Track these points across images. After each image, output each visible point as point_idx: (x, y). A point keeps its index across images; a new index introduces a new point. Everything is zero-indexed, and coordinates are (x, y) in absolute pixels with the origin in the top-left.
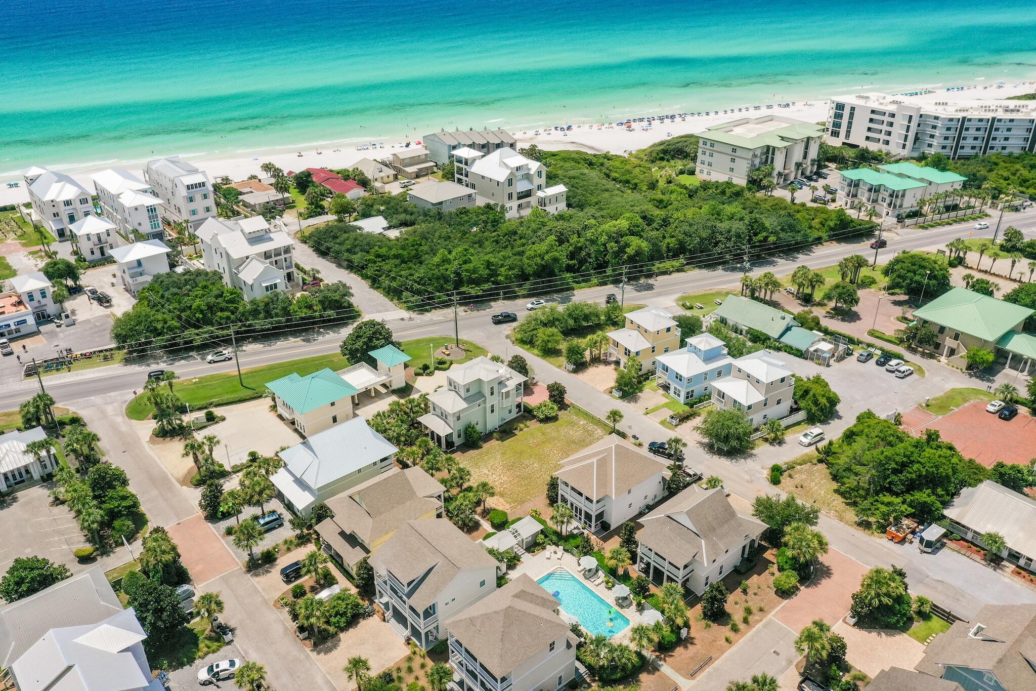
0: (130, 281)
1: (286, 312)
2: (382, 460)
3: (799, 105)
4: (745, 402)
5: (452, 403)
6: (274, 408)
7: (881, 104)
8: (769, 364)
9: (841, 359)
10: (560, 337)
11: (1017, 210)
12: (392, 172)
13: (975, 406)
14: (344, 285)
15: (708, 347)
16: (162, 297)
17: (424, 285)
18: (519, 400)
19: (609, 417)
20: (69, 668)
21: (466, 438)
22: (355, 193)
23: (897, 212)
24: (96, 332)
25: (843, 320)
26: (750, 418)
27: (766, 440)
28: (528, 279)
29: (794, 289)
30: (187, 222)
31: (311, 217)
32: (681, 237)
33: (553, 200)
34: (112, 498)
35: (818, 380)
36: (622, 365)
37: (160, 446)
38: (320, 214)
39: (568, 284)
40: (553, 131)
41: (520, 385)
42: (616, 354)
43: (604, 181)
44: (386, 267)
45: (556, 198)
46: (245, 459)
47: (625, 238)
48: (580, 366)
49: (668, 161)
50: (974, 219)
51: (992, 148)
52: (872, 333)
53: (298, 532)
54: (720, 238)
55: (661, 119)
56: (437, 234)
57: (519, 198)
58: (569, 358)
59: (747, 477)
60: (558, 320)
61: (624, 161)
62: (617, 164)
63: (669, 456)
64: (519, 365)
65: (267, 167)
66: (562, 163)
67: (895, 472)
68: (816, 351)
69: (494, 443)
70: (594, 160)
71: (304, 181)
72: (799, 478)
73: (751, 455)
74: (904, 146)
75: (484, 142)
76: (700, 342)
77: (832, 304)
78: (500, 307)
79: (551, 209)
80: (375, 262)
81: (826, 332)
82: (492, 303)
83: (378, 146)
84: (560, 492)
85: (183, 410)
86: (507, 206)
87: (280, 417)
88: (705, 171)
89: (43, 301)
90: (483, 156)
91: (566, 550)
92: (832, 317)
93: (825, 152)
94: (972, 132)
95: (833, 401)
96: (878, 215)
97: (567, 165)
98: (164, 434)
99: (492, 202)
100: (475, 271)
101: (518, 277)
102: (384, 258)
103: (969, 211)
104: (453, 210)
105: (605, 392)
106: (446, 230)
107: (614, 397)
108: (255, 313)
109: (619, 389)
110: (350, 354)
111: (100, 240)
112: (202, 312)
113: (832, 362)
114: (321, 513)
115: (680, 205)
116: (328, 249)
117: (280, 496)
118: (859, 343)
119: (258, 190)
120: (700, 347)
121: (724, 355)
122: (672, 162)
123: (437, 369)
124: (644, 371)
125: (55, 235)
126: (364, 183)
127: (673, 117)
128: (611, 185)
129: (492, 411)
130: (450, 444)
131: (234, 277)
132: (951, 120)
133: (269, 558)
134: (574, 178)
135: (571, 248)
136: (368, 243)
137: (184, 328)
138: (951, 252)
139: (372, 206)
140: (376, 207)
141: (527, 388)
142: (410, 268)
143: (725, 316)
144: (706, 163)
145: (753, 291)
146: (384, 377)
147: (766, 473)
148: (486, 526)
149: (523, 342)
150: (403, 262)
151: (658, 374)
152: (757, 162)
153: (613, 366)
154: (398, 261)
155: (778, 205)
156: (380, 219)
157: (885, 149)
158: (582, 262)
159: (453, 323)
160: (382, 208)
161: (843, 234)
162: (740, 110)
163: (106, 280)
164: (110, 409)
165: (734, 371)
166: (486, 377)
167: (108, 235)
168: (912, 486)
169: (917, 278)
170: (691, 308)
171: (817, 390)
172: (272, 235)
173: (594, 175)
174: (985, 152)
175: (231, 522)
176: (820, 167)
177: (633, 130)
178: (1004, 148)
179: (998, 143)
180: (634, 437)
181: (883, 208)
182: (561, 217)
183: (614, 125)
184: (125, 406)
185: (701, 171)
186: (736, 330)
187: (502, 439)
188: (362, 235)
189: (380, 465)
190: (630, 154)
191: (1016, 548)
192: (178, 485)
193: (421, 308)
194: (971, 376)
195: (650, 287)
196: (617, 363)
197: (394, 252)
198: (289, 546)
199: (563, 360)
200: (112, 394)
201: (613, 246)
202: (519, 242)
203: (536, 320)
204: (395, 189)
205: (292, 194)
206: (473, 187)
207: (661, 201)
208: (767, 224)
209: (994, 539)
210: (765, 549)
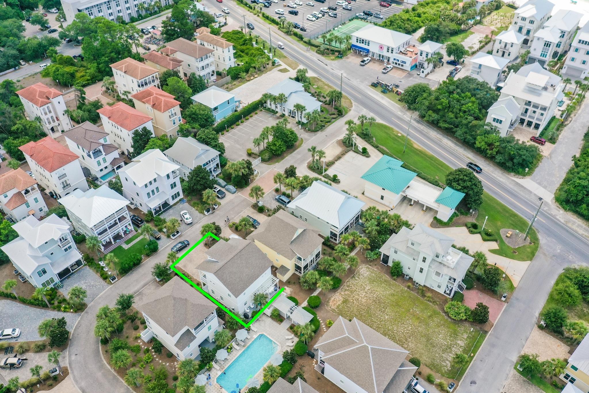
37: (336, 145)
111: (505, 47)
129: (421, 271)
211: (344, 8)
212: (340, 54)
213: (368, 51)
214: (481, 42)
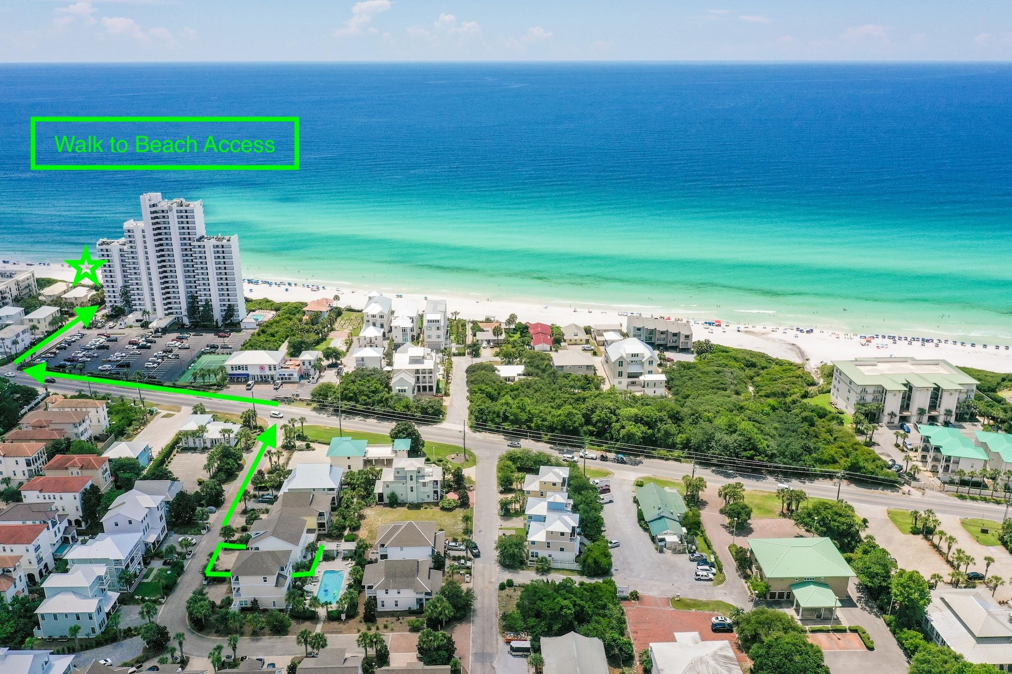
2: (329, 489)
4: (528, 538)
8: (563, 521)
9: (679, 552)
10: (513, 469)
12: (586, 337)
13: (710, 615)
17: (481, 414)
21: (390, 500)
22: (541, 346)
25: (728, 532)
27: (537, 569)
33: (652, 384)
45: (657, 383)
48: (507, 490)
58: (500, 482)
64: (457, 474)
69: (404, 509)
71: (522, 331)
73: (517, 572)
79: (649, 391)
86: (617, 380)
88: (835, 395)
89: (309, 367)
92: (727, 527)
100: (514, 415)
105: (499, 509)
107: (499, 514)
111: (371, 341)
113: (666, 551)
118: (710, 549)
120: (549, 499)
121: (568, 511)
126: (557, 341)
129: (412, 491)
130: (380, 499)
138: (915, 518)
146: (393, 456)
152: (868, 397)
166: (408, 468)
172: (425, 361)
187: (409, 508)
193: (476, 428)
194: (753, 600)
209: (535, 659)
211: (179, 348)
212: (220, 386)
213: (248, 375)
214: (347, 343)
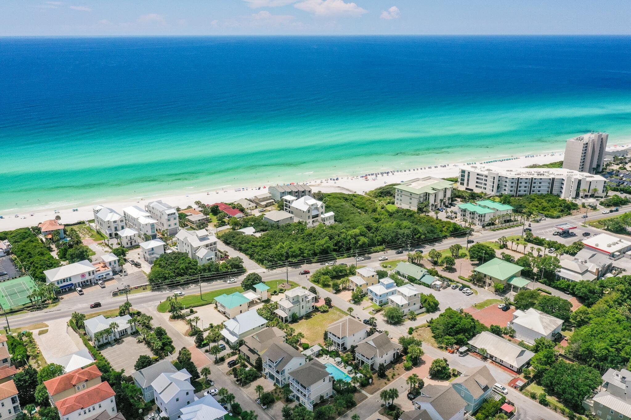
0: (149, 257)
1: (217, 269)
2: (262, 325)
3: (451, 166)
4: (400, 304)
5: (287, 305)
6: (216, 308)
7: (482, 171)
8: (410, 289)
9: (445, 288)
10: (330, 279)
11: (538, 222)
12: (254, 205)
13: (494, 306)
14: (240, 258)
15: (387, 283)
16: (166, 264)
17: (273, 258)
18: (313, 304)
19: (348, 310)
20: (171, 383)
21: (293, 318)
22: (239, 215)
23: (482, 223)
24: (138, 278)
25: (449, 272)
26: (403, 310)
27: (409, 319)
28: (316, 255)
29: (430, 259)
30: (167, 230)
31: (220, 227)
32: (383, 236)
33: (328, 219)
34: (164, 339)
35: (431, 296)
36: (355, 290)
37: (174, 322)
38: (224, 225)
39: (334, 257)
40: (329, 181)
41: (313, 298)
42: (353, 287)
43: (352, 209)
44: (257, 250)
45: (330, 218)
46: (208, 326)
47: (358, 237)
48: (338, 291)
49: (383, 197)
50: (517, 226)
51: (533, 191)
52: (460, 277)
53: (232, 351)
54: (400, 236)
55: (382, 174)
56: (277, 235)
57: (313, 218)
58: (333, 288)
59: (400, 332)
60: (329, 272)
61: (362, 198)
62: (359, 199)
63: (371, 325)
64: (313, 290)
65: (198, 203)
66: (332, 200)
67: (452, 328)
68: (435, 285)
69: (303, 320)
70: (348, 197)
71: (215, 210)
72: (419, 332)
73: (403, 324)
74: (493, 191)
75: (296, 190)
76: (384, 281)
77: (445, 265)
78: (305, 267)
79: (327, 223)
80: (252, 248)
81: (441, 277)
82: (302, 265)
83: (245, 189)
84: (328, 336)
85: (181, 308)
86: (308, 222)
87: (219, 311)
88: (399, 203)
89: (115, 265)
90: (297, 199)
91: (330, 356)
92: (445, 271)
93: (455, 194)
94: (523, 184)
95: (436, 304)
96: (474, 224)
97: (335, 201)
98: (174, 318)
99: (301, 220)
100: (294, 252)
101: (312, 254)
102: (256, 246)
103: (515, 223)
104: (284, 224)
105: (347, 301)
106: (281, 234)
107: (351, 303)
108: (204, 270)
109: (353, 300)
110: (245, 286)
111: (131, 238)
112: (183, 270)
113: (441, 289)
114: (241, 343)
115: (385, 221)
116: (231, 242)
117: (224, 339)
118: (454, 281)
119: (194, 214)
120: (384, 283)
121: (394, 286)
122: (385, 198)
123: (280, 292)
124: (364, 293)
125: (108, 236)
126: (242, 210)
127: (388, 173)
128: (355, 210)
129: (303, 308)
130: (286, 321)
131: (194, 255)
132: (513, 179)
133: (222, 359)
134: (338, 207)
135: (335, 242)
136: (248, 240)
137: (176, 276)
138: (500, 242)
139: (248, 222)
140: (250, 223)
141: (316, 300)
142: (267, 251)
143: (399, 270)
144: (399, 200)
145: (412, 260)
146: (259, 296)
147: (407, 330)
148: (301, 349)
149: (314, 281)
150: (264, 248)
151: (369, 294)
152: (422, 200)
153: (351, 291)
154: (262, 248)
155: (430, 220)
156: (252, 228)
157: (484, 191)
158: (340, 247)
159: (286, 274)
160: (253, 223)
161: (456, 234)
162: (421, 169)
163: (135, 256)
164: (150, 309)
165: (397, 292)
166: (300, 294)
167: (134, 236)
168: (457, 333)
169: (480, 254)
170: (386, 267)
171: (430, 300)
172: (209, 237)
173: (347, 205)
174: (530, 194)
175: (207, 348)
176: (452, 201)
177: (368, 180)
178: (539, 191)
179: (536, 189)
180: (358, 318)
181: (476, 221)
182: (331, 227)
183: (359, 177)
184: (156, 307)
185: (397, 203)
186: (403, 276)
187: (306, 319)
188: (245, 236)
189: (261, 327)
190: (366, 193)
191: (492, 354)
192: (184, 336)
193: (272, 268)
194: (496, 294)
195: (369, 258)
196: (353, 290)
197: (259, 244)
198: (229, 356)
199: (331, 289)
200: (150, 303)
201: (353, 241)
202: (313, 239)
203: (320, 272)
204: (256, 213)
205: (210, 216)
206: (292, 213)
207: (376, 219)
208: (421, 231)
209: (483, 350)
210: (403, 356)
213: (74, 284)
214: (103, 246)
